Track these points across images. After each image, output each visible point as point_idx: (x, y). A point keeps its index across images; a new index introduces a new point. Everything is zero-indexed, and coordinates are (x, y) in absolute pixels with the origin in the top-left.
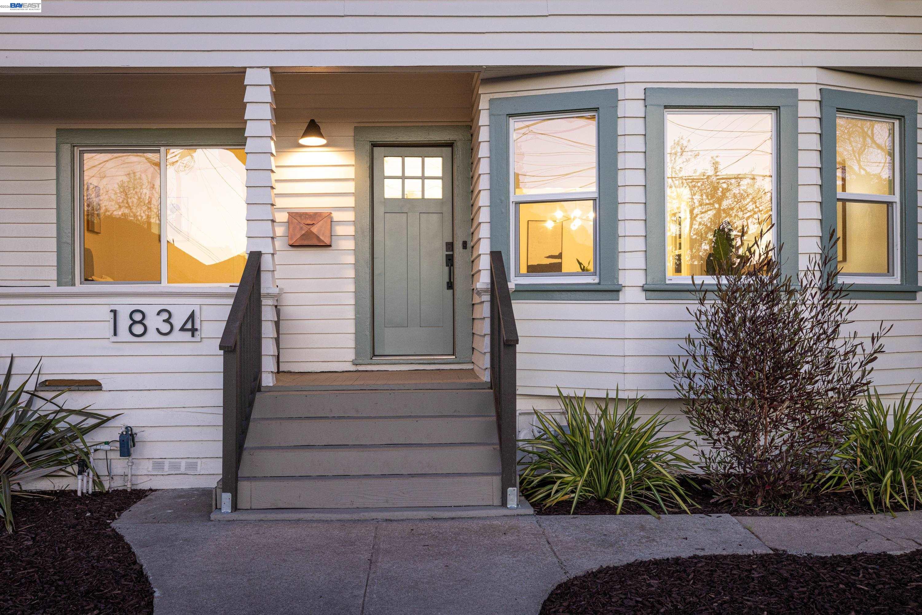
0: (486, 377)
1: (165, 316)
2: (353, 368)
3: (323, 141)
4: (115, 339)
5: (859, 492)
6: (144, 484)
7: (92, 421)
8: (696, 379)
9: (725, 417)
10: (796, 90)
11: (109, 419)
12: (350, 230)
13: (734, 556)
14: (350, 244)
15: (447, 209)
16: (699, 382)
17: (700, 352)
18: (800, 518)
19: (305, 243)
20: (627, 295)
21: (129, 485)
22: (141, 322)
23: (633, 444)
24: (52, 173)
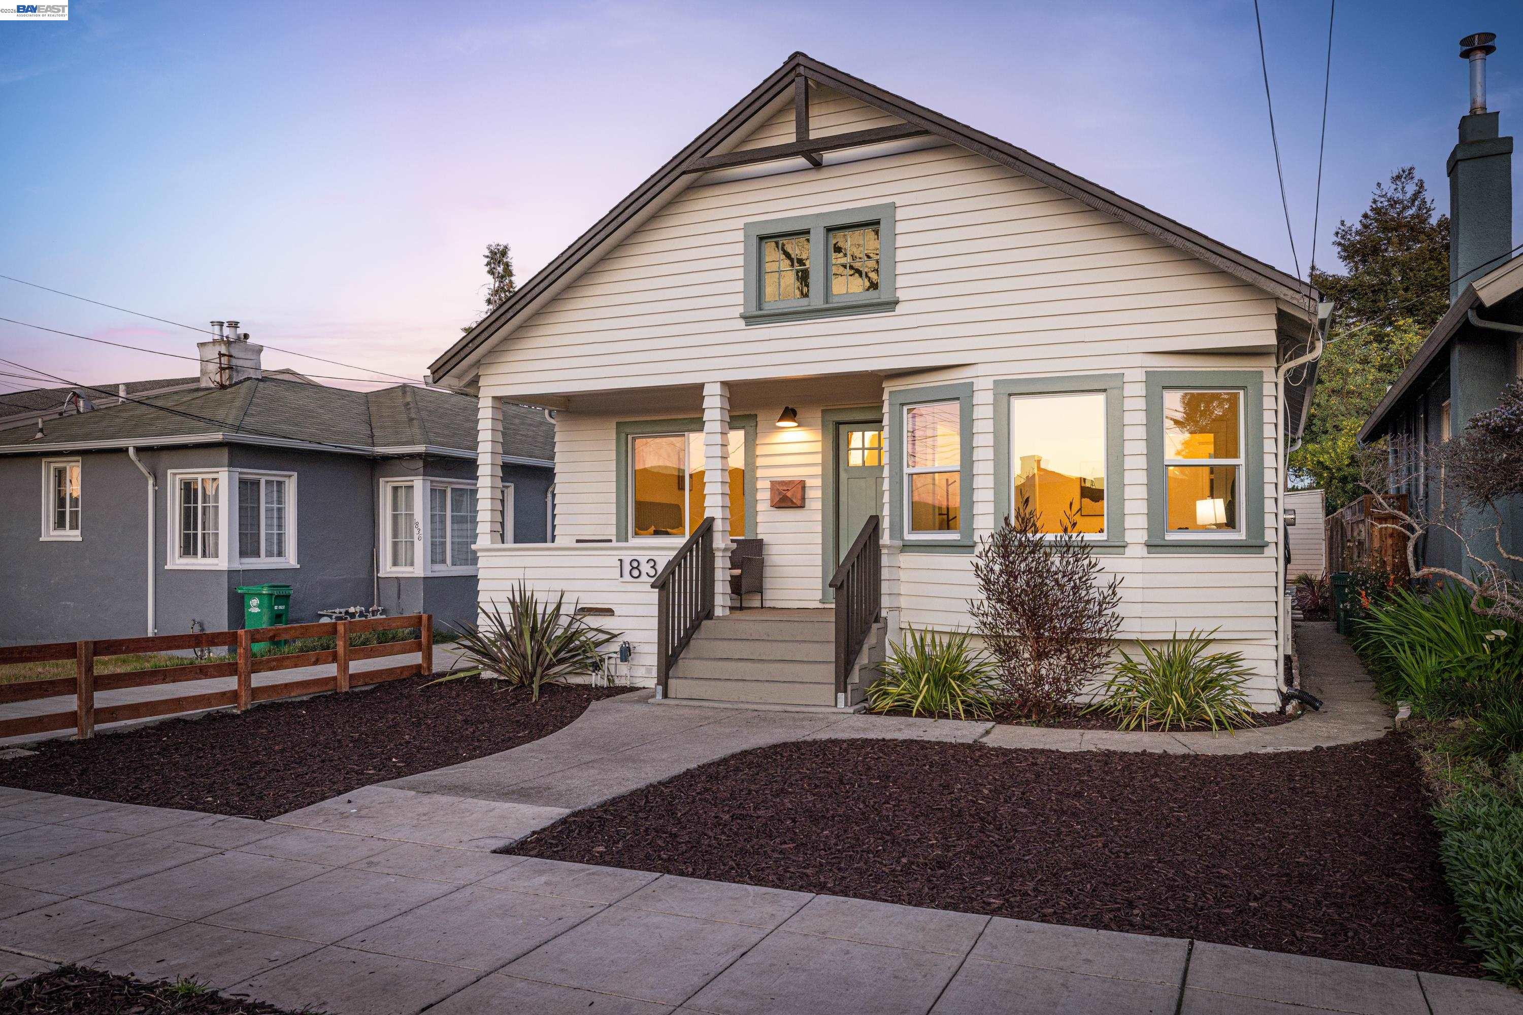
1: (652, 564)
2: (821, 606)
3: (796, 424)
4: (621, 580)
7: (603, 637)
10: (1122, 376)
11: (615, 636)
12: (819, 493)
14: (819, 504)
19: (783, 505)
21: (628, 683)
22: (637, 568)
24: (613, 455)
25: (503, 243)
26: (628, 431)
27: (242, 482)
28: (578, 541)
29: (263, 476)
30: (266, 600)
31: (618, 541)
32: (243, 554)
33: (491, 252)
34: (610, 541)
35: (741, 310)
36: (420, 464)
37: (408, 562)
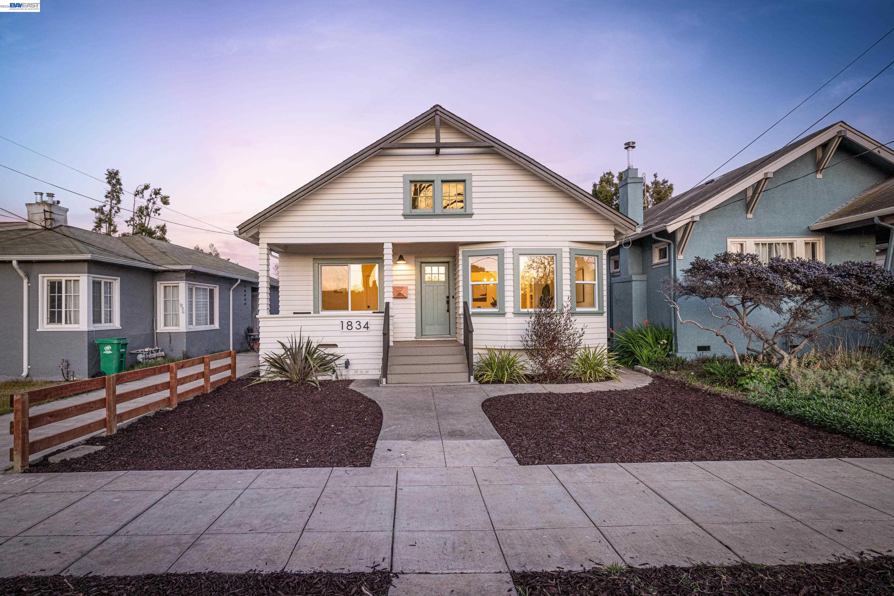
0: (463, 342)
1: (358, 323)
2: (415, 340)
3: (405, 262)
4: (342, 331)
5: (580, 378)
6: (351, 378)
7: (336, 358)
8: (529, 342)
9: (538, 354)
10: (561, 249)
11: (341, 357)
12: (414, 292)
13: (538, 393)
14: (414, 297)
15: (447, 285)
16: (530, 343)
17: (530, 334)
18: (561, 385)
19: (399, 297)
20: (507, 315)
21: (347, 378)
22: (350, 325)
23: (510, 362)
24: (312, 273)
25: (116, 169)
26: (320, 262)
27: (94, 282)
28: (294, 313)
29: (103, 279)
30: (116, 346)
31: (314, 313)
32: (95, 322)
33: (109, 172)
34: (310, 313)
35: (401, 212)
36: (184, 275)
37: (174, 323)
